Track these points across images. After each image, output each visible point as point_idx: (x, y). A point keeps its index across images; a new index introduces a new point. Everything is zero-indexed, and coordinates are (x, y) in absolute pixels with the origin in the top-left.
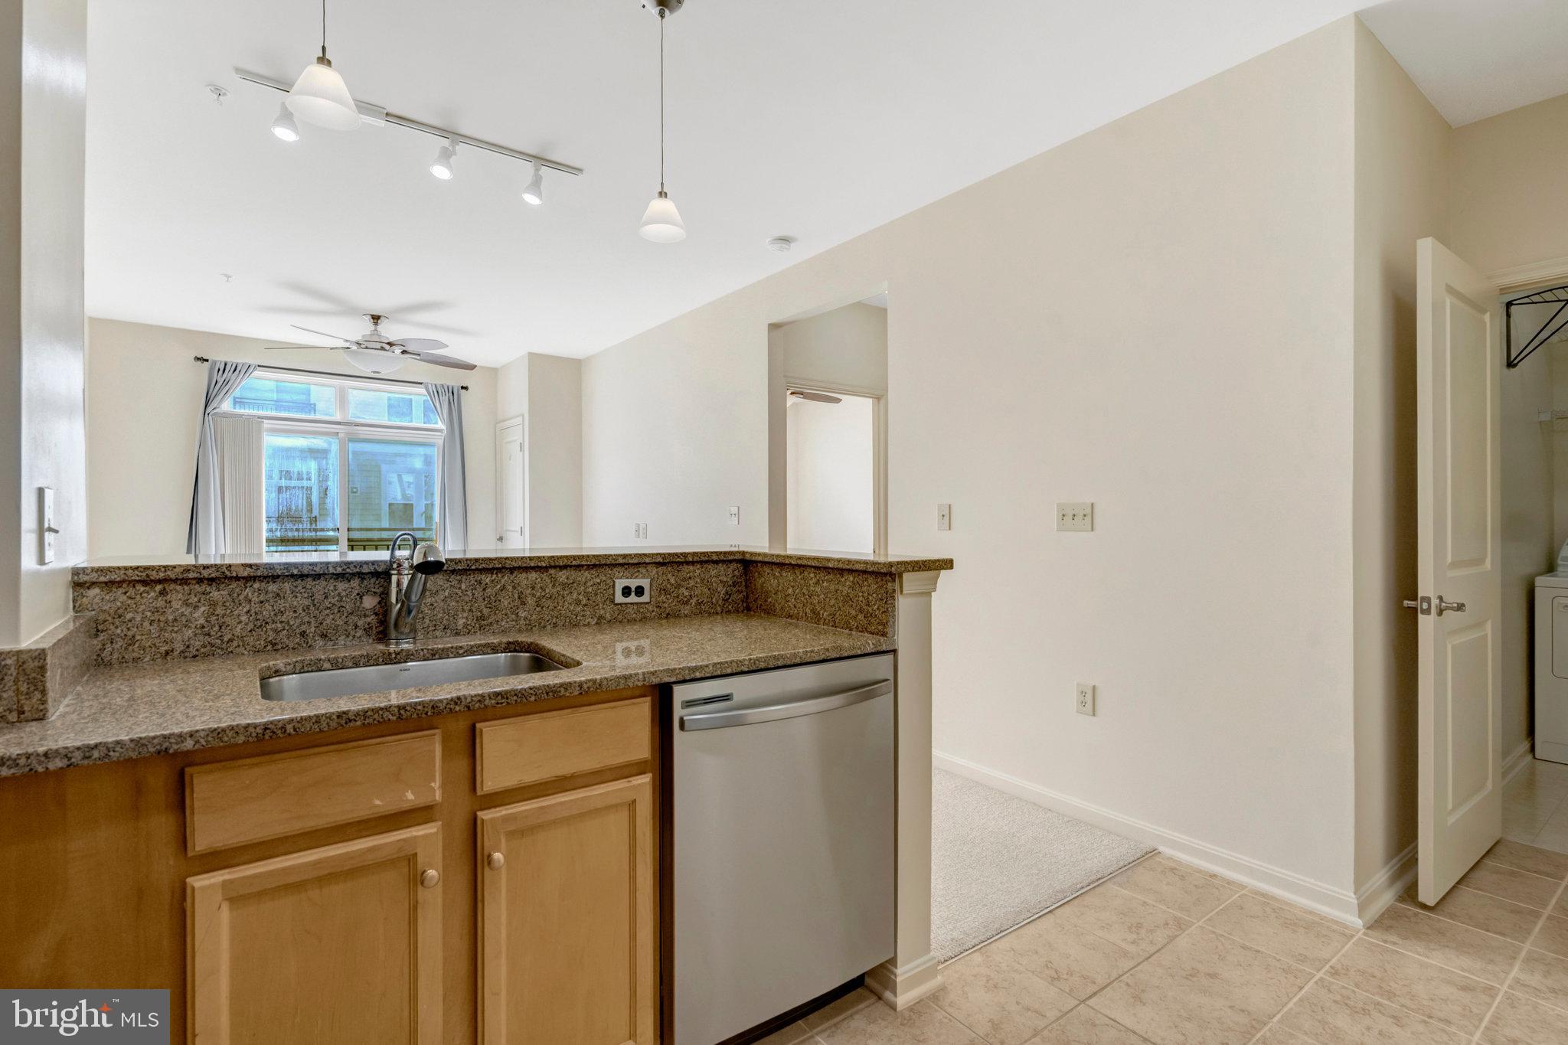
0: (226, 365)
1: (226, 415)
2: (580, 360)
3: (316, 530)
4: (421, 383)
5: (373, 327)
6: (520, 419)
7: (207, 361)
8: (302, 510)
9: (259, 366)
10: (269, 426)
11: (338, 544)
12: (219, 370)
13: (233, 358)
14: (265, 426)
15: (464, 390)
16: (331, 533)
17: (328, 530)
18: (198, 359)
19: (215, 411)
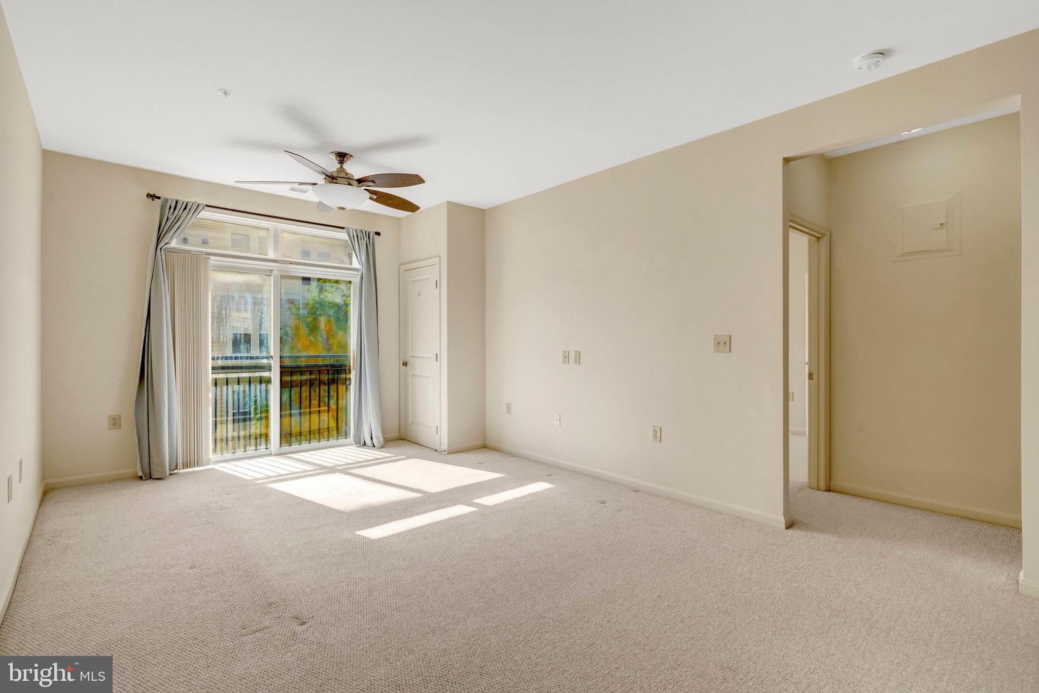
0: (177, 202)
1: (174, 251)
2: (484, 210)
3: (252, 358)
4: (343, 228)
5: (339, 166)
6: (437, 260)
7: (159, 198)
8: (240, 339)
9: (207, 206)
10: (215, 262)
11: (271, 370)
12: (170, 208)
13: (183, 198)
14: (211, 262)
15: (377, 236)
16: (265, 361)
17: (263, 358)
18: (151, 196)
19: (167, 246)
